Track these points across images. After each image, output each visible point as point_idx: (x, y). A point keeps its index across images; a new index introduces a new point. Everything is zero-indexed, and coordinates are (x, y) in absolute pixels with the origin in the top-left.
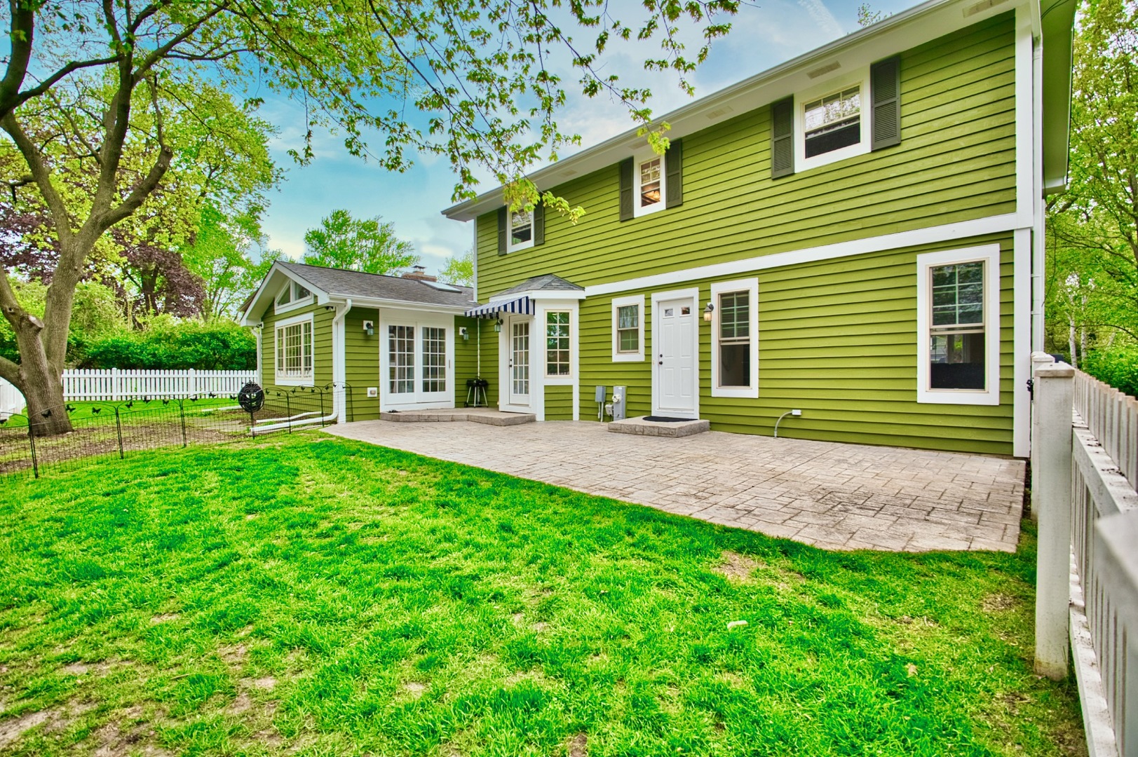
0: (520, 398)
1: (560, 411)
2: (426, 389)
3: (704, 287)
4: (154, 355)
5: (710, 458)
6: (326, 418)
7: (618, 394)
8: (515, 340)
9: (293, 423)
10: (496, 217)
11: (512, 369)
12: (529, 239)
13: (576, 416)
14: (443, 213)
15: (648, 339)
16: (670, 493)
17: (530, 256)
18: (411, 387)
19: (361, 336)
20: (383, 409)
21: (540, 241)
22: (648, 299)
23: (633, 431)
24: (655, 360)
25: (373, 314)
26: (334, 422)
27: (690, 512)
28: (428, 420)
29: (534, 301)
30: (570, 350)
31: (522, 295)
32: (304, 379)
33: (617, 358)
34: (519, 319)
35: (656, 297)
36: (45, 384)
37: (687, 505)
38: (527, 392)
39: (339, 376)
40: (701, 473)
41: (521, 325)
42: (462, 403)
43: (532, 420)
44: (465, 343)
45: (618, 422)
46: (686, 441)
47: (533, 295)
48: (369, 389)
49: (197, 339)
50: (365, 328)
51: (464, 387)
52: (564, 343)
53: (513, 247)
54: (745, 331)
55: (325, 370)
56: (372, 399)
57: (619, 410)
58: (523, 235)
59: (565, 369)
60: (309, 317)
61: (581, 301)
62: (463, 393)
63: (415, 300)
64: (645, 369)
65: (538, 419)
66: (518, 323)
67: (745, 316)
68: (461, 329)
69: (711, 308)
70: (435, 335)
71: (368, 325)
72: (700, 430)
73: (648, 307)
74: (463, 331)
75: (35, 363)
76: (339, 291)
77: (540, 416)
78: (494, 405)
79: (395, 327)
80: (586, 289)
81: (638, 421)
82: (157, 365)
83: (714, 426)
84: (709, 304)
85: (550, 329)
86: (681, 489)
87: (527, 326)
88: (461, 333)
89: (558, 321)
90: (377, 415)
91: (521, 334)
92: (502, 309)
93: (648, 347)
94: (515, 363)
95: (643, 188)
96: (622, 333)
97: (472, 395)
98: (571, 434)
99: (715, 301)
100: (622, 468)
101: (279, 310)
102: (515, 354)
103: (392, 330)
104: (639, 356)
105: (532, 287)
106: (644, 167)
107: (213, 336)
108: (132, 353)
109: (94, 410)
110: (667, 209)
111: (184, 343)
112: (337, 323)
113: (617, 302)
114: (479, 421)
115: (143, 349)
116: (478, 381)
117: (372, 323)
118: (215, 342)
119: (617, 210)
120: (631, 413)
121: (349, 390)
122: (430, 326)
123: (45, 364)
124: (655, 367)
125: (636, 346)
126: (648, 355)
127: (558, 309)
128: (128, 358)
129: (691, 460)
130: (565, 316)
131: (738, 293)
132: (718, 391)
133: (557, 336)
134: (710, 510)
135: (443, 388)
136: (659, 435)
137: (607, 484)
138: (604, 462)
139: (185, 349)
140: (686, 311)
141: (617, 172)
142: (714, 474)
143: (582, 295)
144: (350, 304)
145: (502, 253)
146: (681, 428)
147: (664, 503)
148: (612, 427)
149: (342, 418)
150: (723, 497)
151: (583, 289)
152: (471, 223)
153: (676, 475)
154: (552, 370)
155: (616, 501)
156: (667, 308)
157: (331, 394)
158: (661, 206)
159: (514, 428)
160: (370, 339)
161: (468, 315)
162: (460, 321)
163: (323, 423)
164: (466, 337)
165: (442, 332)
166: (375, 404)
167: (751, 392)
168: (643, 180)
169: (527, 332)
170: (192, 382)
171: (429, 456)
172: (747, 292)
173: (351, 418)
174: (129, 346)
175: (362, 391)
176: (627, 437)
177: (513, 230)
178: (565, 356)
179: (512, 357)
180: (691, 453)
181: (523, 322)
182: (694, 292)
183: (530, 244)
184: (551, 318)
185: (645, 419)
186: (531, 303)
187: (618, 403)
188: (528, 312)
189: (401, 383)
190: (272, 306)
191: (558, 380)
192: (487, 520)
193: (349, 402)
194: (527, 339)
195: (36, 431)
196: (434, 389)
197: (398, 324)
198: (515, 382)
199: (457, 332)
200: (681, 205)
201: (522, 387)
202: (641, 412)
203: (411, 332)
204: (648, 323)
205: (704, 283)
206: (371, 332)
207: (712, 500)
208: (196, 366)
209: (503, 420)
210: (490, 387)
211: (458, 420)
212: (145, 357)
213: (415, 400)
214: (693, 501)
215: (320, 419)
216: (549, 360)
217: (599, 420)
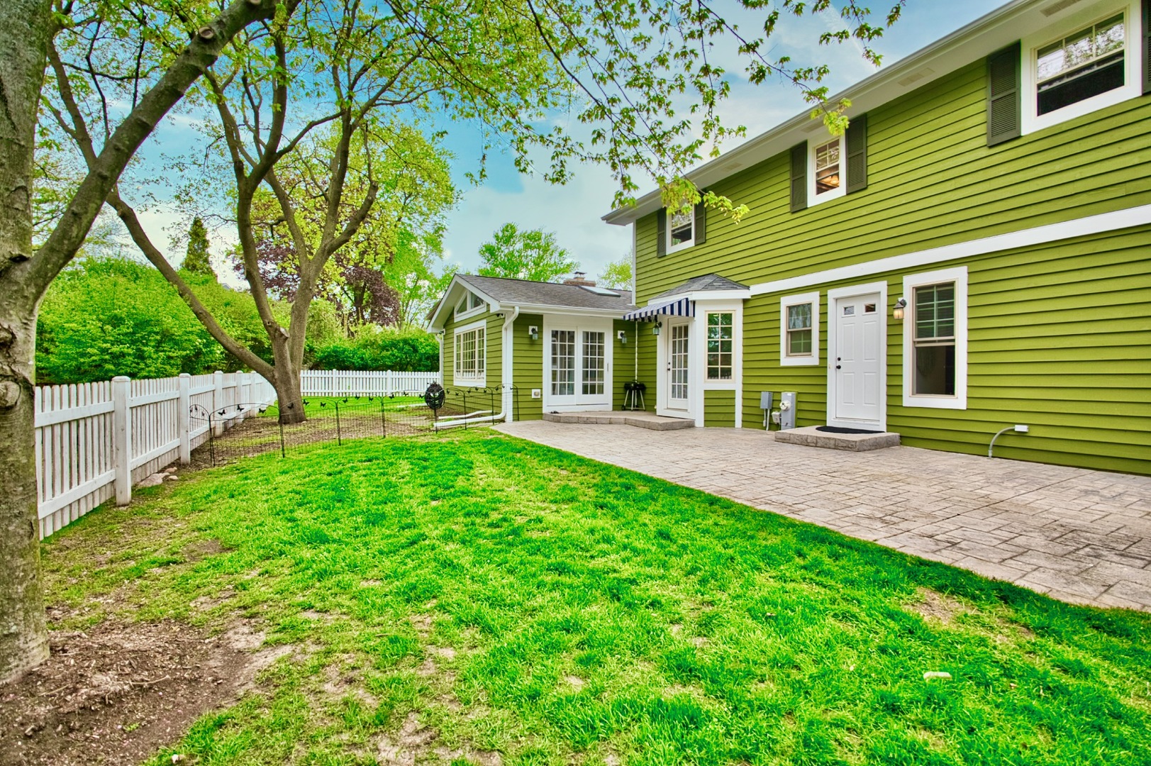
0: (679, 402)
1: (721, 417)
2: (585, 392)
3: (895, 280)
4: (362, 359)
5: (900, 477)
6: (496, 417)
7: (787, 400)
8: (674, 343)
9: (468, 421)
10: (656, 218)
11: (670, 373)
12: (690, 238)
13: (738, 423)
14: (603, 219)
15: (823, 341)
16: (850, 513)
17: (690, 256)
18: (571, 390)
19: (526, 341)
20: (546, 410)
21: (701, 240)
22: (824, 296)
23: (805, 442)
24: (831, 363)
25: (537, 320)
26: (502, 421)
27: (875, 537)
28: (587, 421)
29: (694, 303)
30: (733, 353)
31: (681, 297)
32: (477, 381)
33: (785, 361)
34: (678, 321)
35: (833, 293)
36: (289, 382)
37: (871, 530)
38: (685, 396)
39: (508, 379)
40: (888, 494)
41: (680, 328)
42: (620, 406)
43: (690, 425)
44: (623, 346)
45: (787, 431)
46: (869, 456)
47: (693, 296)
48: (533, 391)
49: (394, 344)
50: (530, 333)
51: (622, 391)
52: (727, 346)
53: (672, 248)
54: (949, 330)
55: (495, 374)
56: (536, 400)
57: (788, 418)
58: (683, 235)
59: (727, 373)
60: (482, 324)
61: (745, 301)
62: (621, 396)
63: (576, 305)
64: (819, 373)
65: (697, 424)
66: (677, 325)
67: (949, 312)
68: (619, 332)
69: (904, 304)
70: (594, 338)
71: (533, 330)
72: (888, 444)
73: (824, 305)
74: (622, 335)
75: (284, 366)
76: (509, 299)
77: (700, 423)
78: (651, 409)
79: (557, 332)
80: (752, 287)
81: (811, 431)
82: (364, 367)
83: (905, 441)
84: (900, 299)
85: (710, 331)
86: (863, 510)
87: (686, 328)
88: (619, 337)
89: (720, 322)
90: (540, 416)
91: (680, 337)
92: (661, 312)
93: (823, 350)
94: (674, 366)
95: (818, 174)
96: (793, 335)
97: (630, 399)
98: (733, 442)
99: (908, 296)
100: (791, 482)
101: (458, 318)
102: (674, 357)
103: (555, 334)
104: (813, 360)
105: (692, 288)
106: (819, 151)
107: (405, 342)
108: (347, 357)
109: (322, 405)
110: (848, 194)
111: (384, 348)
112: (506, 329)
113: (786, 301)
114: (636, 424)
115: (354, 354)
116: (636, 385)
117: (536, 328)
118: (407, 347)
119: (787, 200)
120: (801, 422)
121: (516, 391)
122: (590, 330)
123: (290, 366)
124: (831, 372)
125: (808, 349)
126: (823, 359)
127: (719, 310)
128: (344, 361)
129: (876, 478)
130: (727, 318)
131: (939, 286)
132: (911, 400)
133: (718, 338)
134: (900, 537)
135: (601, 391)
136: (836, 447)
137: (774, 498)
138: (771, 474)
139: (385, 353)
140: (870, 308)
141: (788, 159)
142: (906, 496)
143: (746, 294)
144: (517, 311)
145: (661, 254)
146: (864, 441)
147: (841, 524)
148: (780, 436)
149: (509, 417)
150: (918, 524)
151: (748, 288)
152: (631, 226)
153: (856, 494)
154: (712, 374)
155: (785, 518)
156: (846, 306)
157: (500, 394)
158: (841, 191)
159: (671, 433)
160: (535, 343)
161: (627, 318)
162: (618, 324)
163: (493, 421)
164: (625, 340)
165: (601, 335)
166: (538, 405)
167: (958, 400)
168: (818, 165)
169: (686, 335)
170: (389, 381)
171: (588, 457)
172: (952, 284)
173: (517, 417)
174: (344, 351)
175: (526, 392)
176: (796, 448)
177: (673, 231)
178: (727, 359)
179: (671, 361)
180: (876, 471)
181: (683, 324)
182: (881, 286)
183: (690, 243)
184: (712, 319)
185: (818, 429)
186: (690, 304)
187: (786, 410)
188: (687, 314)
189: (563, 386)
190: (452, 314)
191: (719, 384)
192: (645, 525)
193: (516, 402)
194: (686, 342)
195: (283, 421)
196: (593, 392)
197: (559, 329)
198: (674, 387)
199: (615, 335)
200: (866, 189)
201: (681, 391)
202: (814, 421)
203: (571, 336)
204: (823, 323)
205: (894, 276)
206: (535, 337)
207: (904, 526)
208: (393, 368)
209: (660, 425)
210: (648, 391)
211: (616, 423)
212: (356, 360)
213: (575, 403)
214: (878, 525)
215: (490, 418)
216: (709, 363)
217: (765, 429)
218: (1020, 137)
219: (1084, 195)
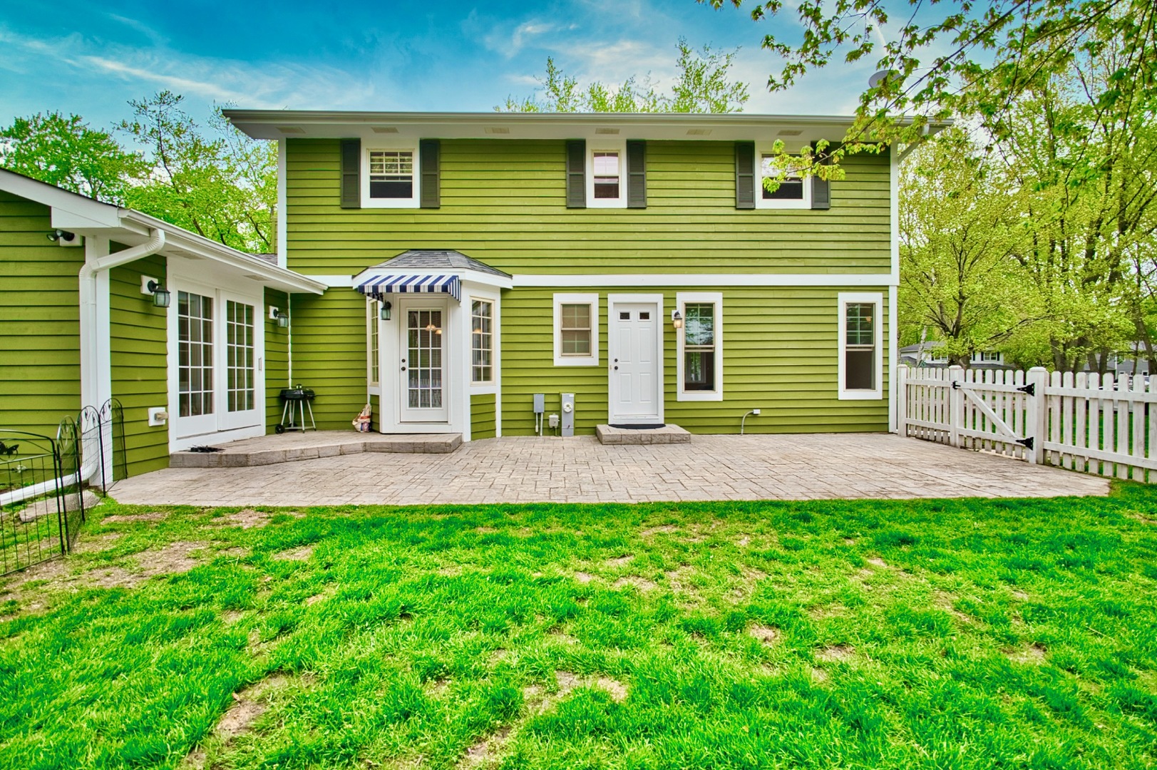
0: (424, 413)
1: (484, 427)
2: (231, 407)
7: (570, 403)
8: (412, 333)
10: (335, 150)
11: (406, 374)
12: (409, 196)
13: (499, 433)
15: (604, 343)
17: (412, 220)
18: (209, 409)
19: (137, 306)
20: (174, 448)
21: (436, 203)
22: (603, 299)
24: (611, 364)
25: (159, 264)
29: (461, 283)
30: (493, 350)
31: (448, 273)
33: (559, 360)
34: (421, 304)
35: (613, 298)
38: (438, 404)
41: (426, 313)
42: (273, 427)
44: (276, 331)
48: (153, 411)
50: (145, 290)
51: (278, 403)
52: (488, 342)
53: (373, 201)
56: (158, 430)
57: (570, 420)
58: (394, 189)
59: (487, 375)
61: (504, 291)
64: (600, 374)
65: (464, 440)
66: (418, 310)
68: (272, 309)
70: (239, 312)
71: (151, 285)
73: (603, 307)
74: (276, 313)
77: (467, 438)
79: (185, 294)
80: (514, 277)
85: (474, 320)
87: (438, 315)
88: (272, 316)
89: (482, 312)
90: (167, 461)
91: (425, 325)
93: (604, 351)
94: (412, 365)
95: (597, 179)
96: (569, 333)
99: (681, 309)
102: (412, 352)
103: (182, 299)
104: (593, 360)
106: (599, 154)
110: (630, 208)
113: (560, 298)
117: (157, 283)
119: (562, 193)
120: (580, 424)
122: (236, 300)
124: (611, 372)
125: (586, 349)
126: (604, 360)
127: (483, 297)
130: (488, 308)
131: (702, 305)
132: (683, 396)
133: (480, 331)
135: (252, 404)
140: (644, 316)
141: (563, 150)
143: (505, 283)
145: (347, 205)
151: (511, 276)
153: (849, 472)
154: (477, 375)
156: (622, 311)
158: (622, 203)
162: (269, 295)
164: (283, 323)
165: (250, 311)
166: (160, 439)
167: (717, 395)
168: (595, 169)
169: (436, 324)
172: (711, 305)
173: (124, 470)
175: (140, 415)
177: (375, 178)
178: (488, 357)
179: (406, 357)
181: (429, 309)
182: (658, 298)
183: (410, 203)
184: (475, 307)
187: (567, 414)
189: (196, 398)
191: (483, 388)
193: (119, 438)
194: (438, 333)
196: (241, 406)
197: (190, 290)
198: (413, 393)
199: (267, 313)
200: (645, 208)
201: (428, 398)
202: (594, 421)
203: (208, 306)
204: (603, 325)
205: (670, 291)
210: (317, 401)
211: (350, 453)
213: (216, 427)
216: (474, 362)
217: (537, 434)
218: (754, 209)
219: (786, 260)
